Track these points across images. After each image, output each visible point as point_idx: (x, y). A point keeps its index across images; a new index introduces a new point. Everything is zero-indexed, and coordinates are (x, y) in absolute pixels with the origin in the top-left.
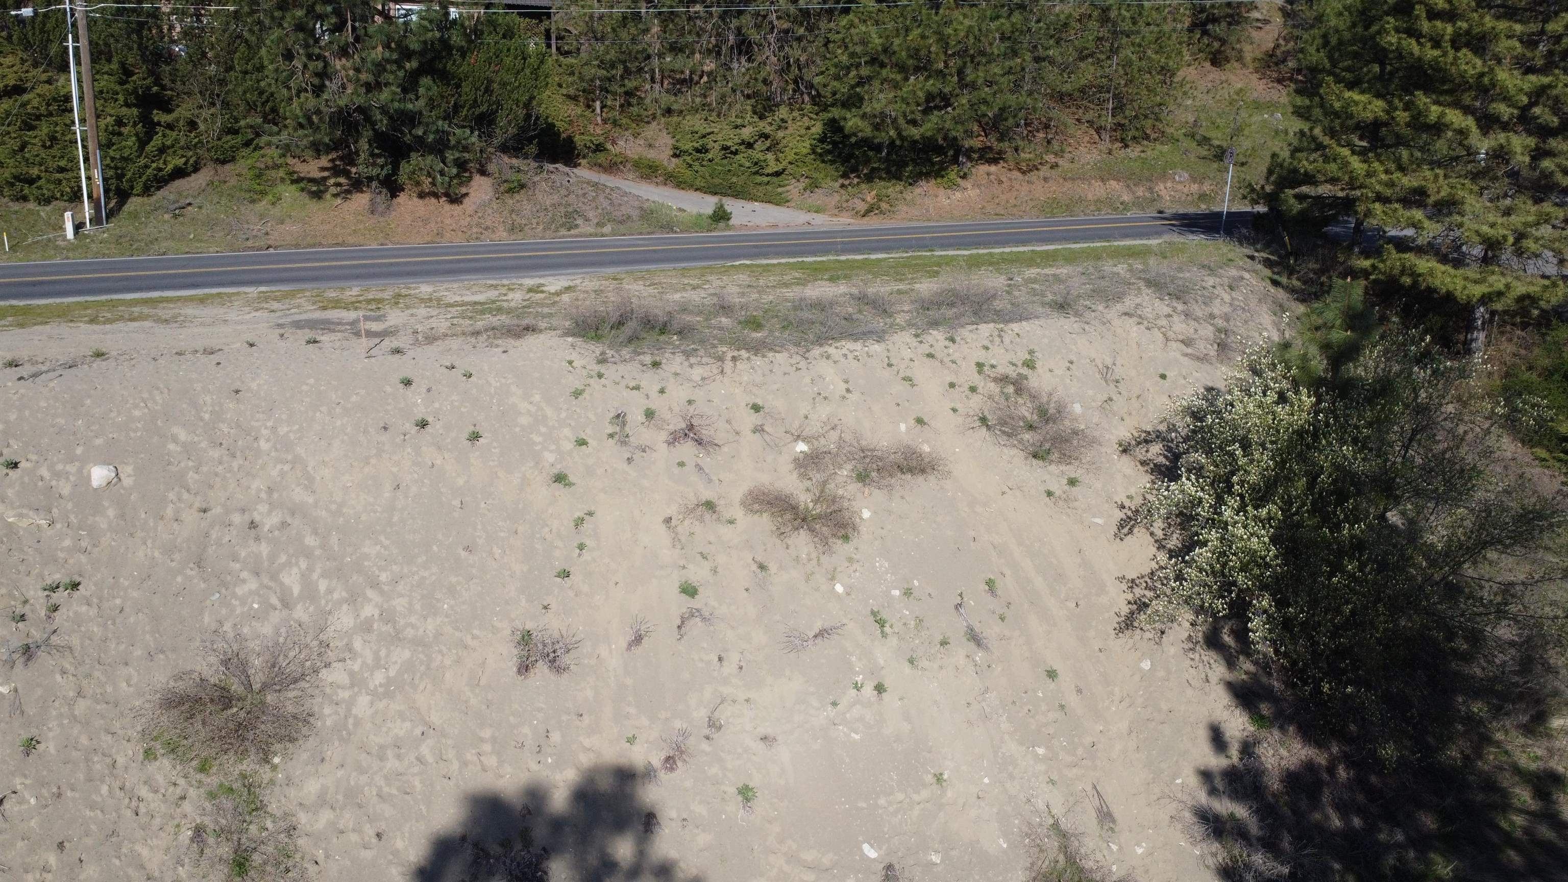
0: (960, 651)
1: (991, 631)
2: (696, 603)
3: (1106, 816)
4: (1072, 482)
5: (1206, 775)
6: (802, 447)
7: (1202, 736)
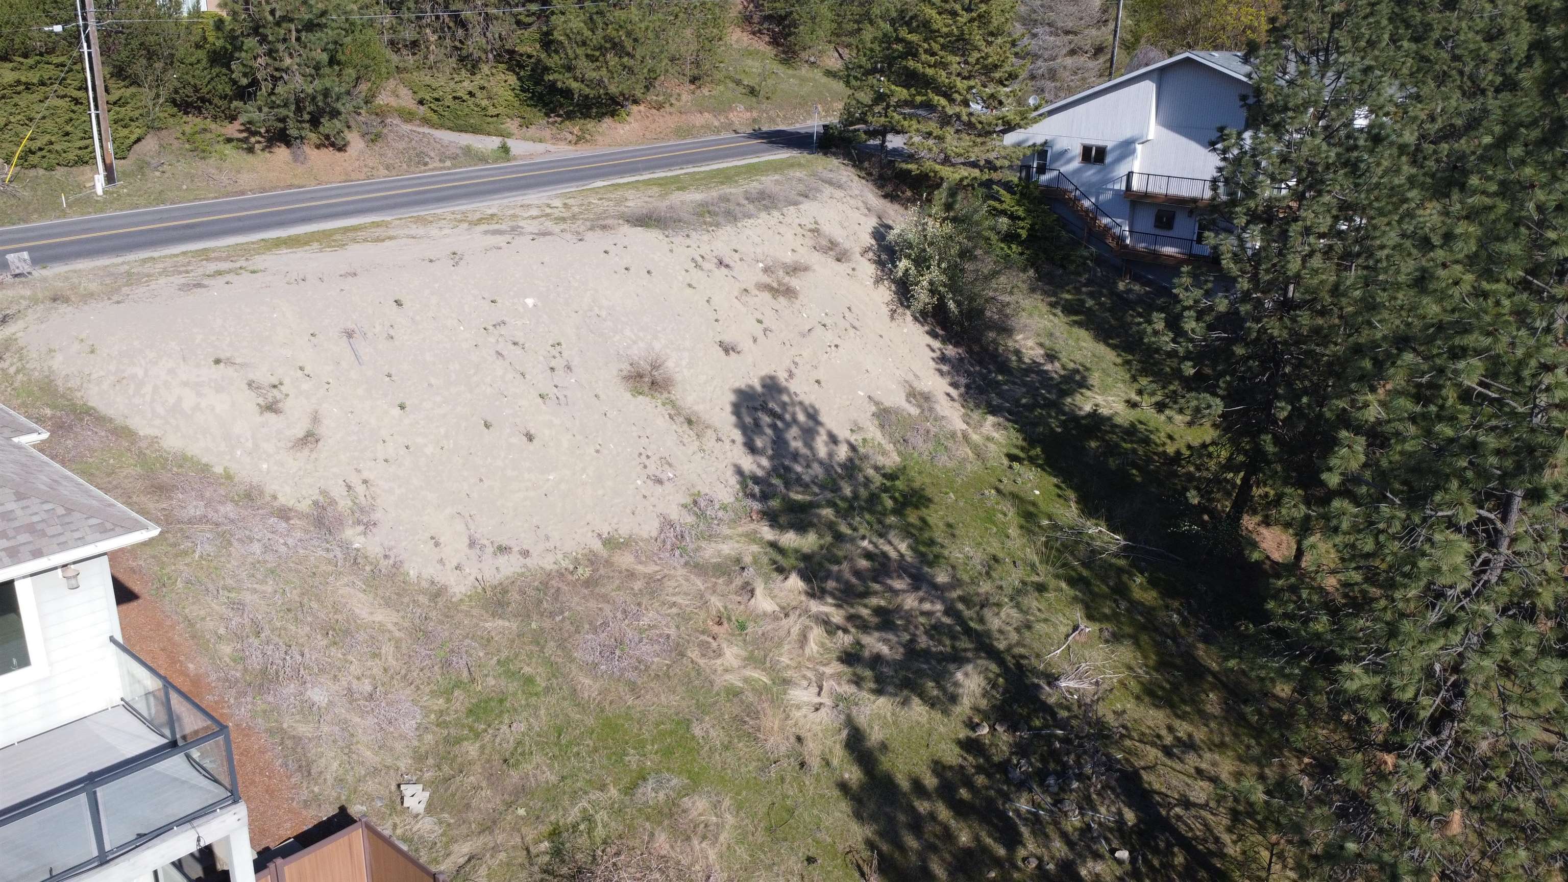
0: (852, 332)
1: (856, 324)
2: (764, 326)
3: (916, 376)
4: (853, 269)
5: (933, 359)
6: (761, 265)
7: (927, 350)
